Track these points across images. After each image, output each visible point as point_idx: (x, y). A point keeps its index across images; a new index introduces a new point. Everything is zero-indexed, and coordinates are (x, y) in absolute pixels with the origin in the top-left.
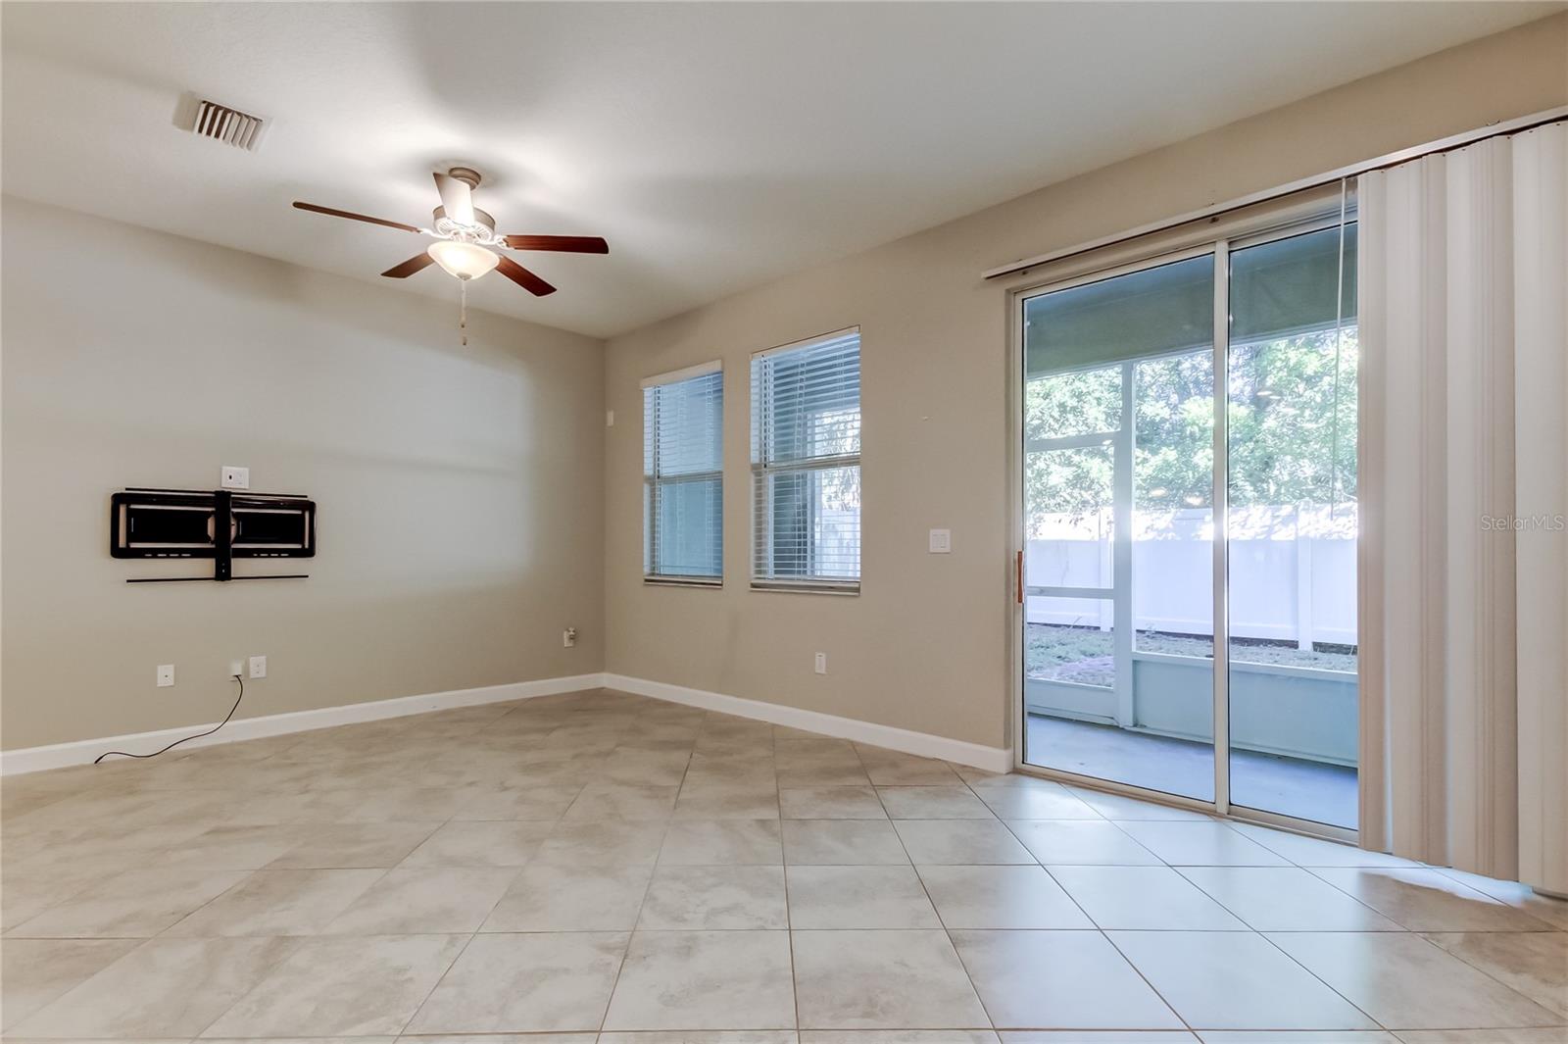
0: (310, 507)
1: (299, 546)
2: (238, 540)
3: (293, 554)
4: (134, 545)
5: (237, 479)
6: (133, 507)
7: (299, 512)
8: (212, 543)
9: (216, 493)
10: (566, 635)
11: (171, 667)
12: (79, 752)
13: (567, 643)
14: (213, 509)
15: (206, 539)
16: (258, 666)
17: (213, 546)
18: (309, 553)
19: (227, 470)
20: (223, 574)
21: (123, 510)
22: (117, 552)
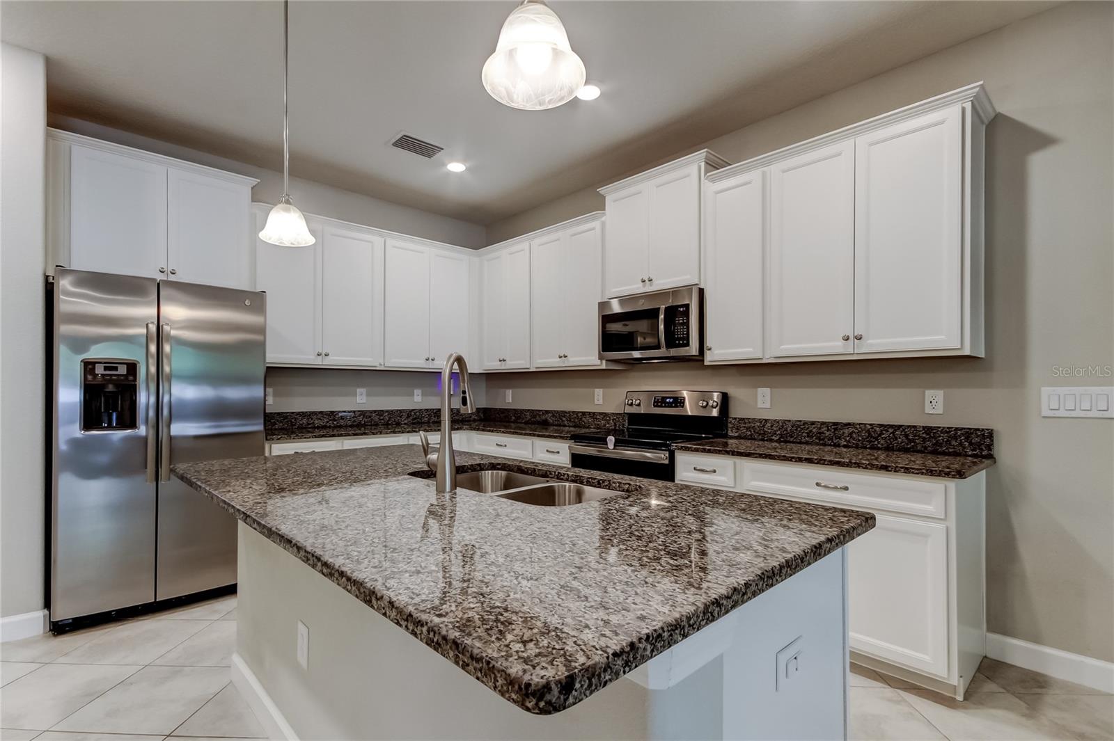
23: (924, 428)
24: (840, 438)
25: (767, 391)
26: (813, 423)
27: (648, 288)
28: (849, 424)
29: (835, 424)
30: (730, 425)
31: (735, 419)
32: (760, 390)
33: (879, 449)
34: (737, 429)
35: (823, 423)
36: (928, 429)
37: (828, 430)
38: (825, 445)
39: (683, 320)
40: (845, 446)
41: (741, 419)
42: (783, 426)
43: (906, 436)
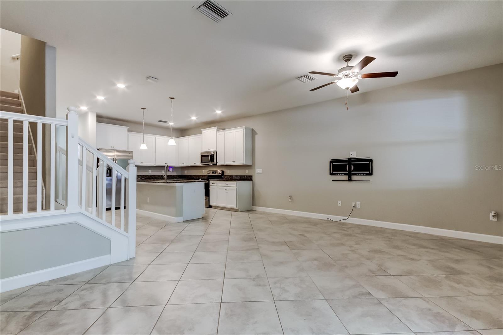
0: (371, 161)
1: (368, 172)
2: (353, 171)
3: (367, 174)
4: (334, 172)
5: (353, 155)
6: (333, 163)
7: (368, 162)
8: (348, 171)
9: (348, 159)
10: (491, 214)
11: (340, 202)
12: (324, 217)
13: (492, 219)
14: (347, 163)
15: (346, 171)
16: (358, 205)
17: (347, 172)
18: (371, 174)
19: (351, 153)
20: (350, 180)
21: (332, 164)
22: (331, 174)
27: (209, 151)
32: (229, 170)
39: (213, 157)
41: (226, 175)
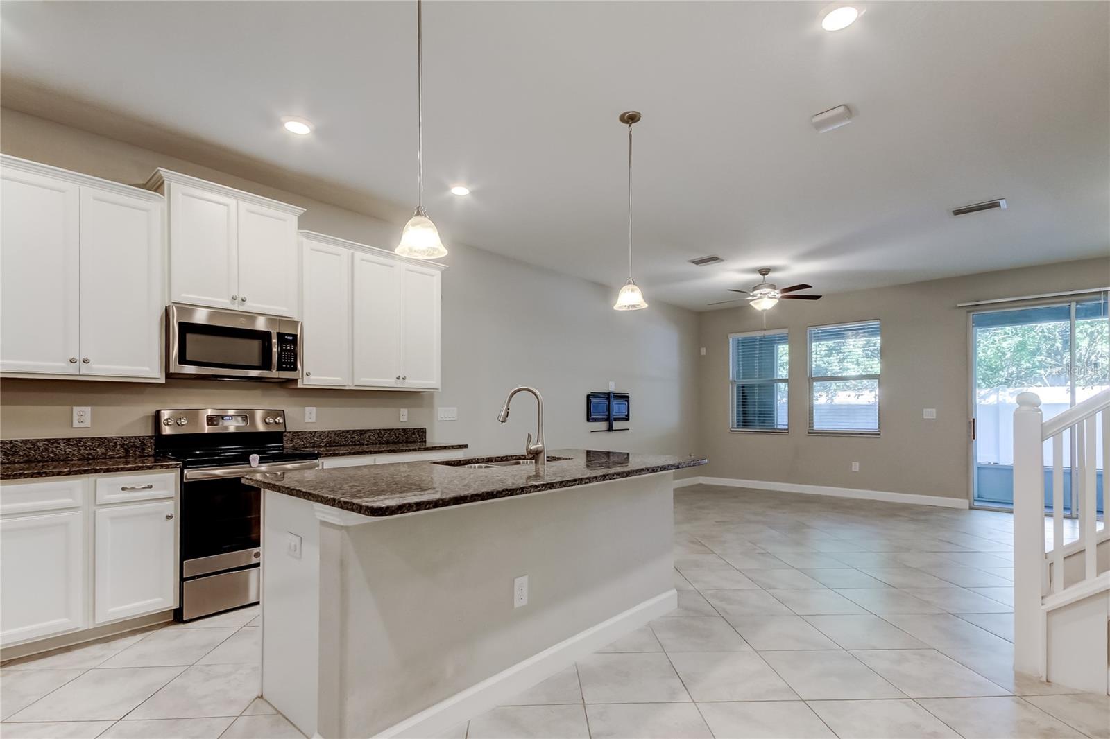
4: (593, 416)
5: (612, 387)
9: (608, 393)
18: (628, 419)
20: (611, 429)
22: (589, 420)
23: (403, 429)
24: (363, 440)
25: (314, 409)
26: (348, 431)
27: (236, 307)
28: (368, 430)
29: (361, 431)
30: (285, 438)
31: (290, 432)
32: (307, 409)
33: (383, 444)
34: (292, 441)
35: (354, 431)
36: (404, 430)
37: (357, 435)
38: (355, 445)
39: (291, 347)
40: (367, 445)
41: (294, 432)
42: (328, 436)
43: (395, 435)
